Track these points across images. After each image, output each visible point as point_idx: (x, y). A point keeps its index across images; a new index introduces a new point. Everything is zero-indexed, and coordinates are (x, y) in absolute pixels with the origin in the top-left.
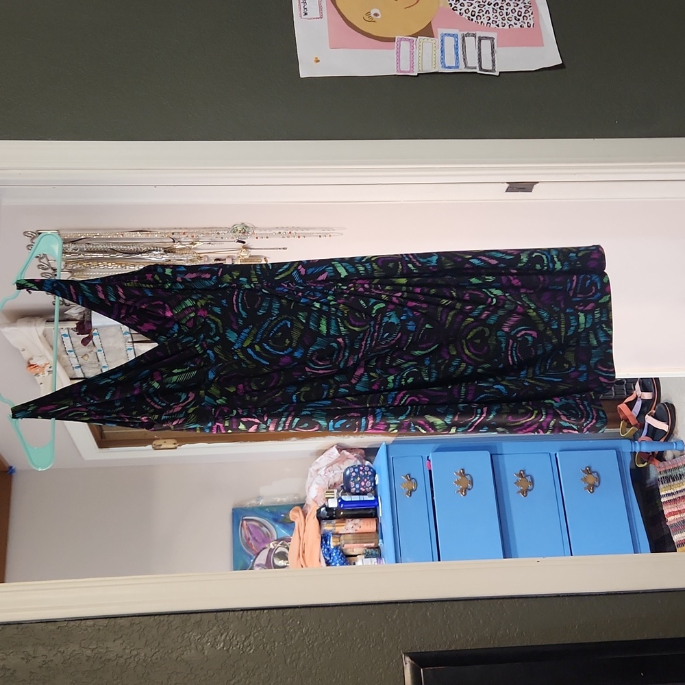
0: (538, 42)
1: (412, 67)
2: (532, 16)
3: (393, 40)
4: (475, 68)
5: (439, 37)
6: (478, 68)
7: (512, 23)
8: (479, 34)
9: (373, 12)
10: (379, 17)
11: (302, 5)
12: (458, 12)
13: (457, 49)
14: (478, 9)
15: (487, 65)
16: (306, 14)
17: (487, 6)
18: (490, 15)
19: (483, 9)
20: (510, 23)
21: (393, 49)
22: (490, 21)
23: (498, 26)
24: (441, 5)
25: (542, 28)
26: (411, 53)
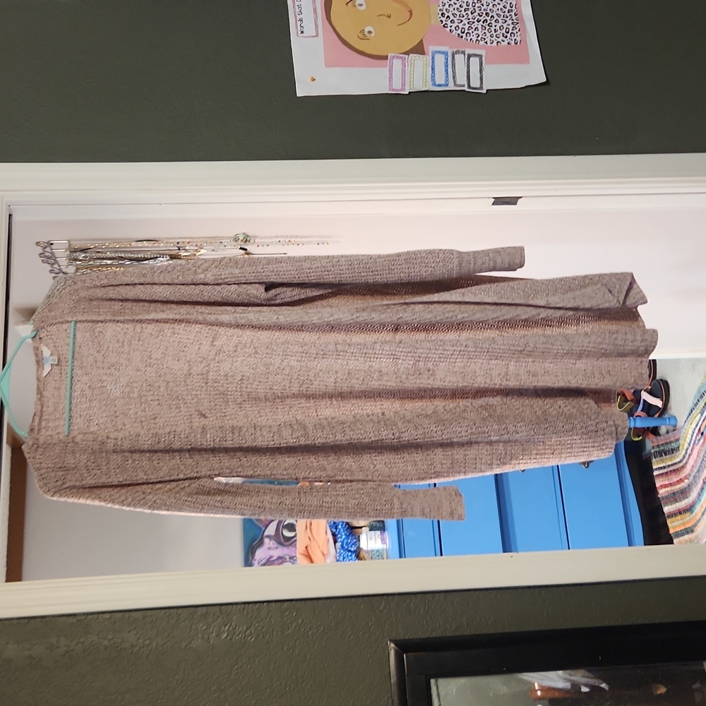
0: (524, 59)
1: (403, 85)
2: (519, 33)
3: (386, 58)
4: (464, 86)
5: (430, 55)
6: (466, 86)
7: (499, 40)
8: (468, 51)
9: (367, 29)
10: (373, 35)
11: (299, 23)
12: (448, 29)
13: (447, 66)
14: (467, 26)
15: (475, 83)
16: (302, 32)
17: (476, 23)
18: (479, 32)
19: (472, 26)
20: (498, 40)
21: (386, 67)
22: (479, 38)
23: (486, 43)
24: (433, 22)
25: (529, 46)
26: (404, 71)
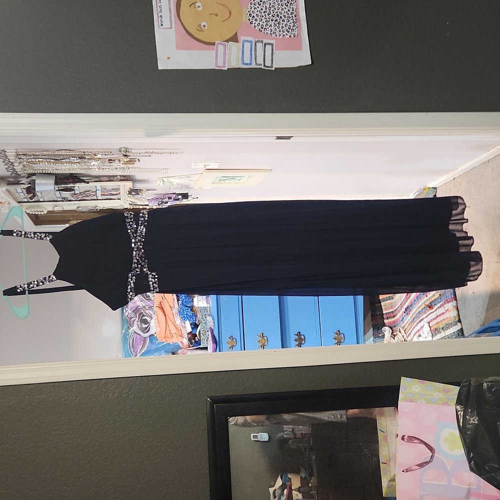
0: (299, 47)
1: (224, 63)
2: (297, 29)
3: (214, 44)
4: (261, 65)
5: (241, 43)
6: (263, 65)
7: (285, 34)
8: (265, 41)
9: (202, 24)
10: (206, 28)
11: (160, 18)
12: (253, 25)
13: (251, 51)
14: (265, 23)
15: (268, 63)
16: (162, 25)
17: (271, 21)
18: (272, 28)
19: (268, 24)
21: (214, 50)
22: (272, 32)
23: (276, 35)
24: (244, 20)
25: (302, 38)
26: (225, 54)
